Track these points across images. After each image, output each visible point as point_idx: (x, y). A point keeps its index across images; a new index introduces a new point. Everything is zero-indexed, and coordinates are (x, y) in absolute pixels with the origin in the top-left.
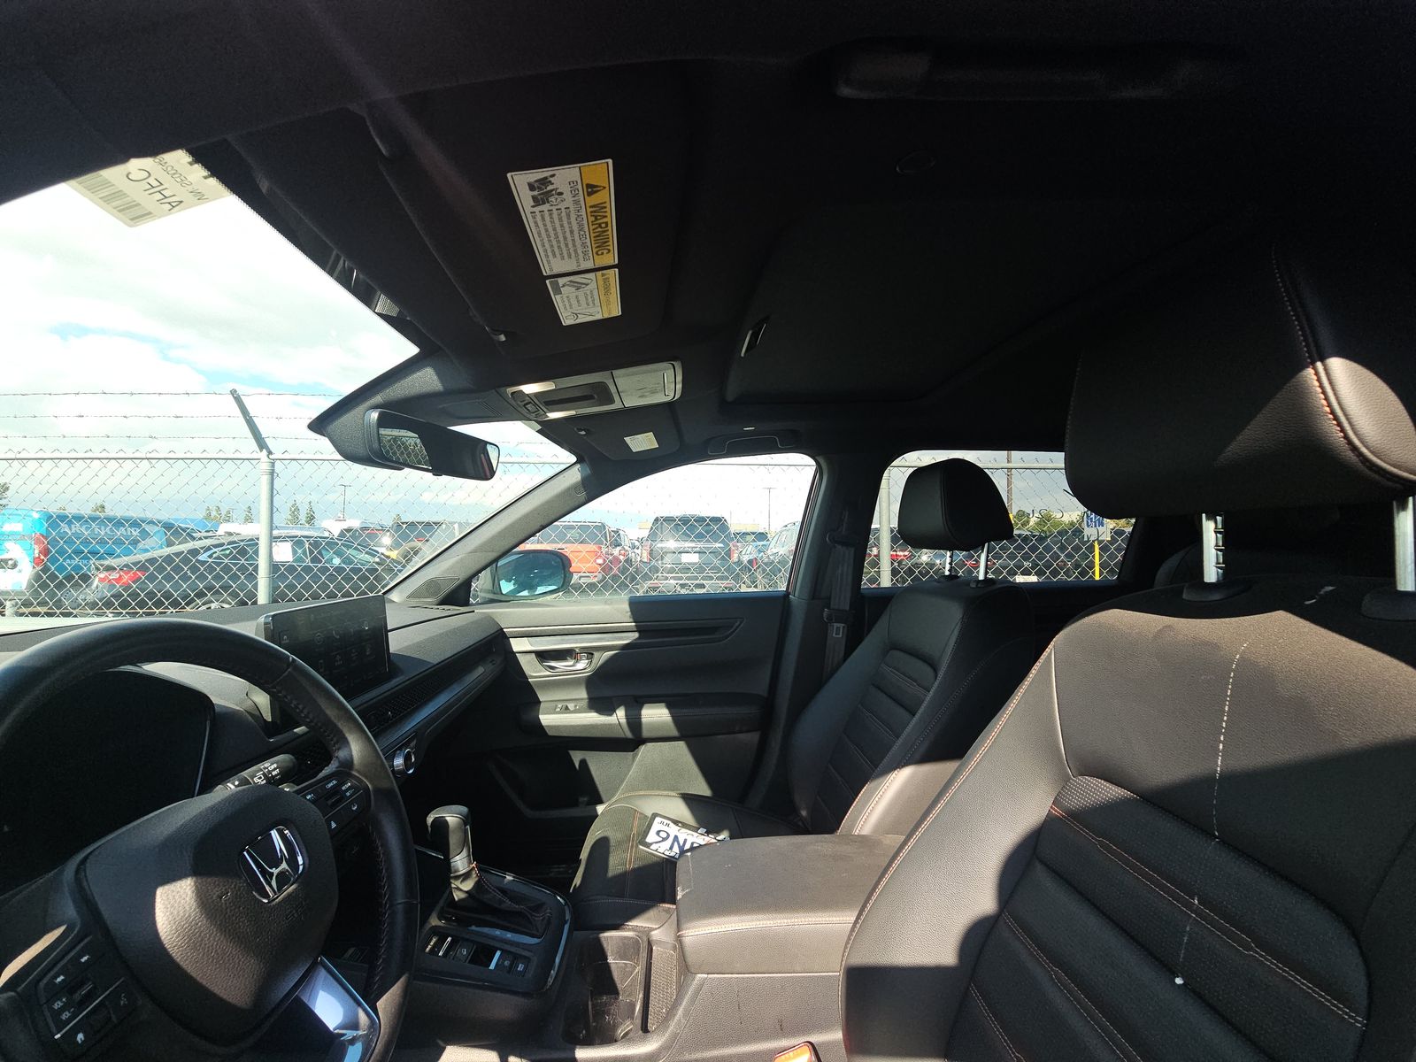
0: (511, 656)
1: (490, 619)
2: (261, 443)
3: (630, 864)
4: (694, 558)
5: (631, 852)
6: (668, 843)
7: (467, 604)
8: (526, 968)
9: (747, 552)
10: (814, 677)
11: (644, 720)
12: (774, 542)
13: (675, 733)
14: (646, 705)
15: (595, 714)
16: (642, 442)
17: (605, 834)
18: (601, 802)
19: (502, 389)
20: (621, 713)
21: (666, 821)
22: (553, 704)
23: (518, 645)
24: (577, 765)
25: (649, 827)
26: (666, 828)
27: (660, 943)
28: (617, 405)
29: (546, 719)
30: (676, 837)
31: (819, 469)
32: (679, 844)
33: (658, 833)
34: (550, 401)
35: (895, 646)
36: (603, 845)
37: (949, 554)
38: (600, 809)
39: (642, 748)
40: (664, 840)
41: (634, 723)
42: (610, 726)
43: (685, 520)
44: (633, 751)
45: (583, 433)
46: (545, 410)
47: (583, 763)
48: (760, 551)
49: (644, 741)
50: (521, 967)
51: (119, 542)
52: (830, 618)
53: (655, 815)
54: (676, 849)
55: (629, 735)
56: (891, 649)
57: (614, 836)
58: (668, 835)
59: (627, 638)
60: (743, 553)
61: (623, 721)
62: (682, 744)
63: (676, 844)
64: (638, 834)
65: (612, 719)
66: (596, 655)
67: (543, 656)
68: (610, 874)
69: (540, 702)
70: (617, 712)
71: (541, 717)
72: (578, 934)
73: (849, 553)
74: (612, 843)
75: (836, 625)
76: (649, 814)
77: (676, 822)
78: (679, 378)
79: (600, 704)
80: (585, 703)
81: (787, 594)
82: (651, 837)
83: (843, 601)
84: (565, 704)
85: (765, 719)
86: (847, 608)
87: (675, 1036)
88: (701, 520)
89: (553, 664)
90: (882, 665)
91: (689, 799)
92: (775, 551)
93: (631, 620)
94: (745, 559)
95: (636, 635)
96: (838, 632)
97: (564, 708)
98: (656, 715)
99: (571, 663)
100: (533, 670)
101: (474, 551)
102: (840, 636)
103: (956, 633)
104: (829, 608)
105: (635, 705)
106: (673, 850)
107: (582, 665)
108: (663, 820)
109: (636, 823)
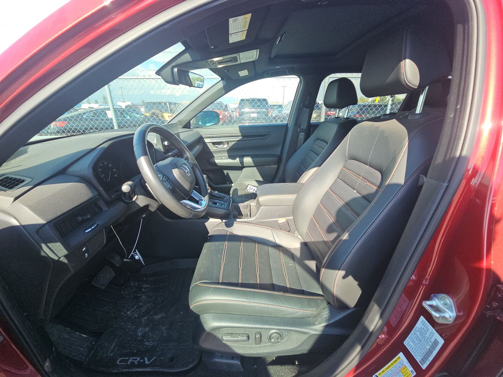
0: (205, 144)
1: (198, 133)
3: (243, 193)
4: (255, 115)
5: (243, 191)
6: (252, 190)
7: (190, 128)
9: (274, 113)
10: (294, 149)
11: (244, 161)
12: (285, 109)
13: (253, 165)
14: (245, 157)
15: (231, 160)
16: (244, 73)
17: (237, 188)
18: (233, 183)
19: (208, 60)
20: (238, 159)
22: (218, 157)
23: (207, 140)
24: (226, 174)
25: (247, 187)
26: (252, 187)
27: (252, 206)
28: (239, 62)
29: (217, 161)
30: (254, 189)
31: (300, 82)
33: (250, 188)
34: (220, 62)
35: (318, 139)
36: (236, 190)
37: (338, 110)
38: (233, 185)
39: (244, 169)
41: (242, 162)
42: (235, 163)
43: (253, 100)
44: (241, 170)
45: (226, 71)
46: (218, 65)
47: (227, 173)
48: (279, 112)
49: (244, 167)
50: (223, 206)
52: (300, 131)
53: (248, 185)
55: (240, 165)
56: (317, 140)
57: (239, 188)
59: (239, 138)
60: (273, 113)
61: (239, 161)
62: (255, 168)
64: (245, 188)
65: (235, 161)
66: (230, 143)
67: (214, 143)
68: (238, 195)
69: (214, 157)
70: (237, 159)
71: (215, 160)
72: (234, 204)
73: (308, 110)
75: (301, 133)
76: (247, 185)
77: (254, 186)
78: (258, 54)
79: (231, 157)
80: (227, 157)
81: (287, 125)
82: (248, 189)
83: (304, 126)
84: (221, 157)
85: (279, 161)
86: (306, 128)
87: (257, 218)
88: (259, 100)
89: (217, 146)
90: (314, 145)
91: (257, 181)
92: (285, 112)
93: (240, 133)
94: (274, 115)
95: (241, 137)
96: (302, 135)
98: (248, 160)
99: (222, 146)
100: (212, 148)
101: (191, 111)
102: (303, 137)
103: (334, 133)
104: (300, 128)
105: (242, 157)
106: (254, 191)
107: (226, 146)
109: (244, 186)
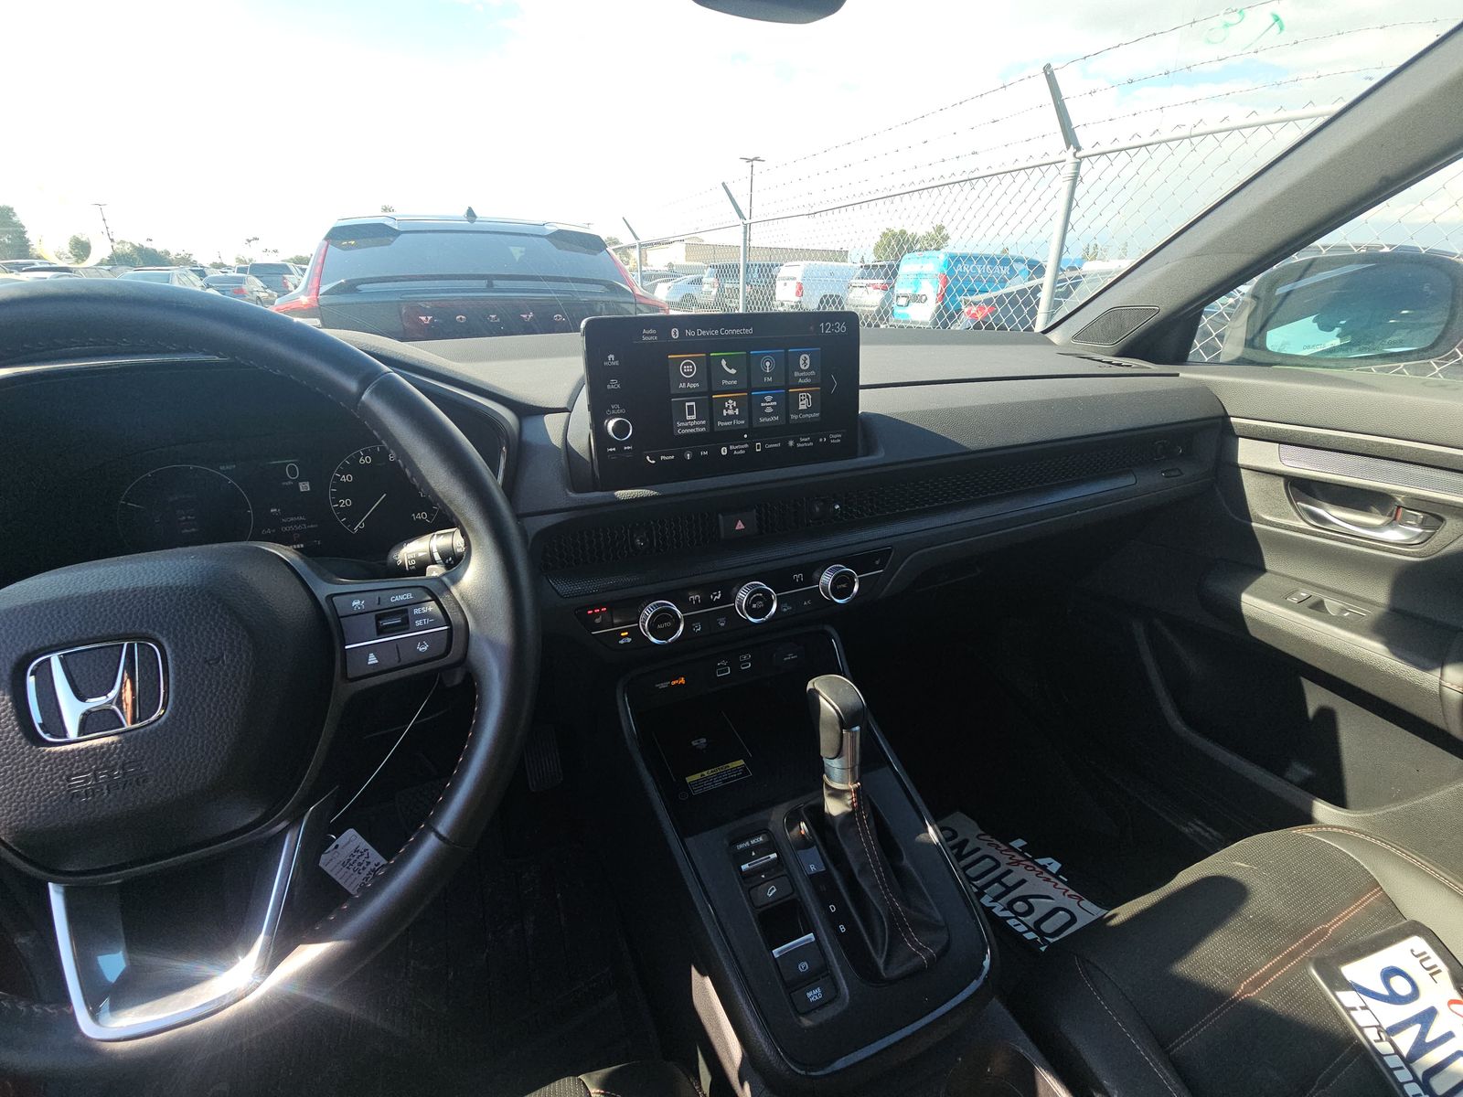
1: (1206, 393)
2: (1070, 138)
3: (1256, 984)
5: (1281, 964)
6: (1391, 1014)
8: (820, 1005)
21: (1435, 959)
22: (1290, 586)
25: (1379, 945)
26: (1421, 977)
30: (1428, 1017)
32: (1423, 1034)
33: (1389, 973)
40: (1394, 998)
42: (1416, 689)
50: (814, 995)
51: (991, 281)
54: (1405, 1041)
57: (1264, 899)
58: (1415, 994)
63: (1416, 1028)
64: (1333, 942)
65: (1422, 677)
67: (1302, 488)
68: (1184, 968)
69: (1264, 571)
71: (1247, 598)
74: (1252, 908)
79: (1410, 634)
82: (1362, 971)
84: (1319, 597)
89: (1322, 509)
97: (1311, 601)
106: (1397, 1039)
107: (1401, 534)
108: (1430, 952)
109: (1351, 911)
